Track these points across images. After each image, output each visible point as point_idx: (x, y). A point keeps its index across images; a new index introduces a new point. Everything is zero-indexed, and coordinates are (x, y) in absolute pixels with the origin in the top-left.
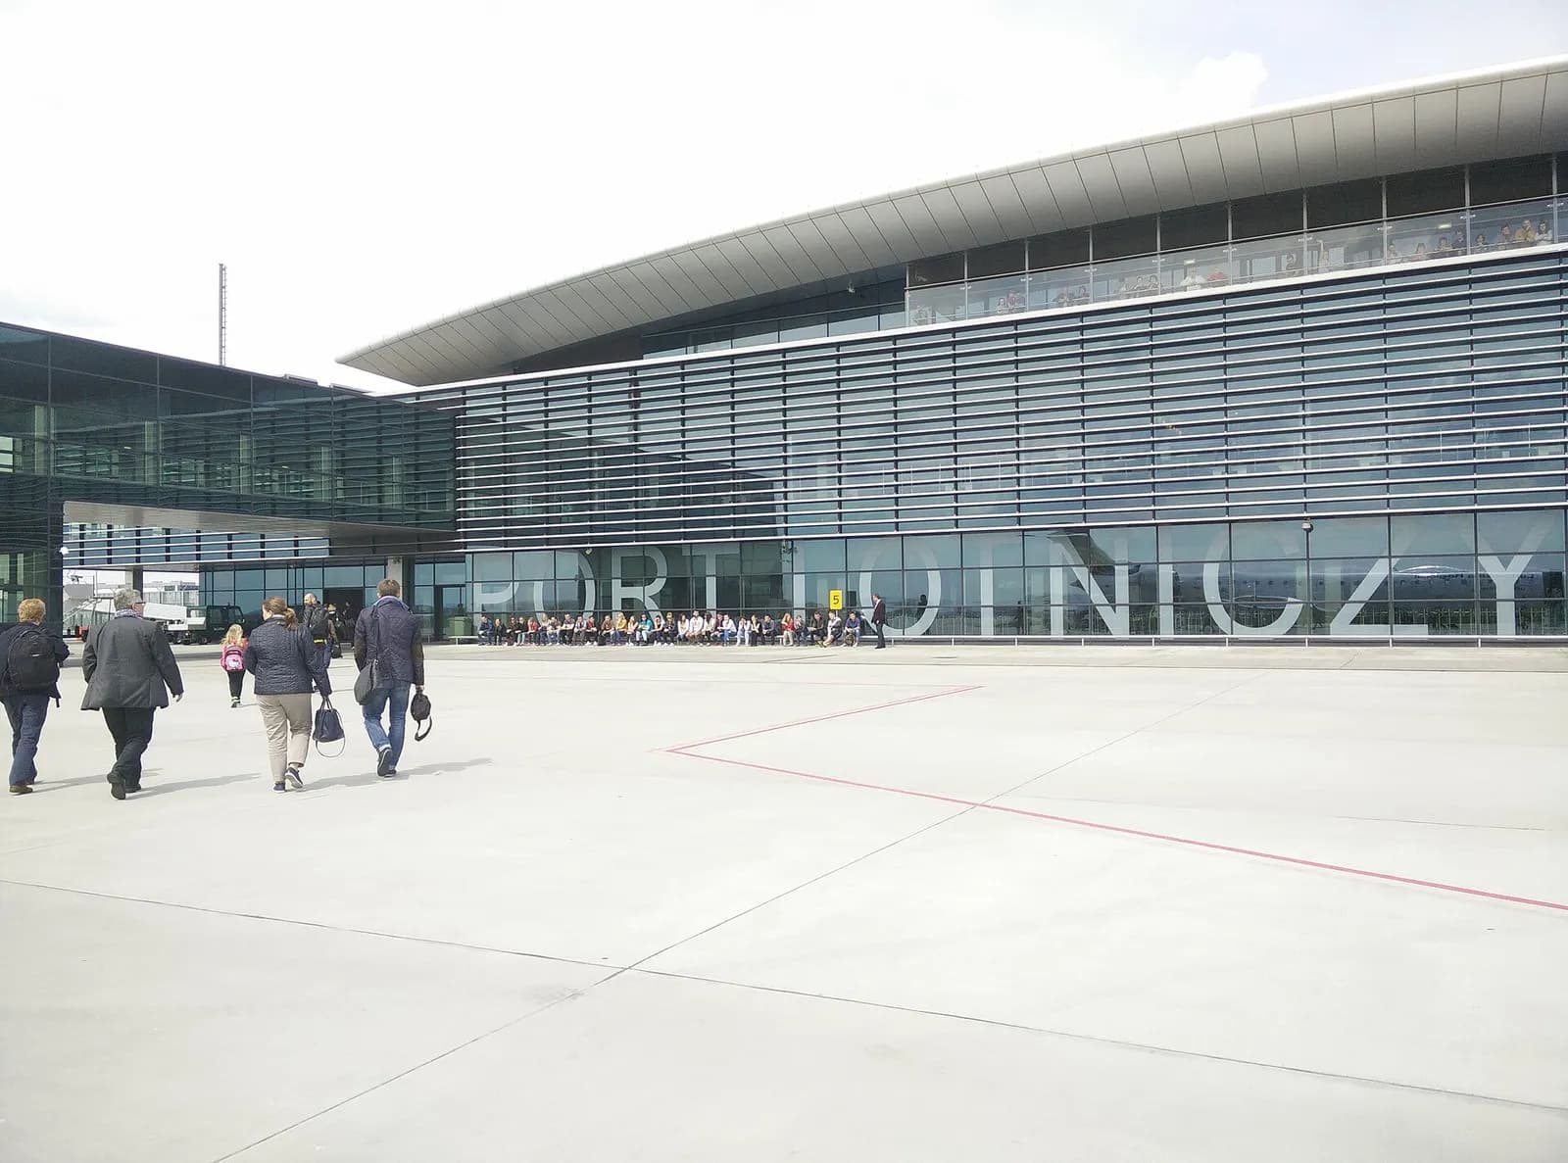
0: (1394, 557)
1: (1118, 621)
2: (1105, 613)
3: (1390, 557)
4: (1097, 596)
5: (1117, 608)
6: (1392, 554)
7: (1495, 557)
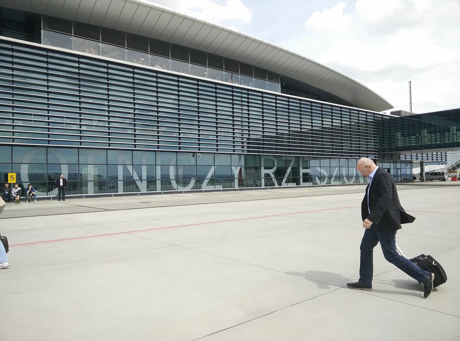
0: (216, 166)
1: (143, 186)
2: (138, 183)
3: (214, 166)
4: (136, 177)
5: (142, 181)
6: (215, 165)
7: (234, 167)
